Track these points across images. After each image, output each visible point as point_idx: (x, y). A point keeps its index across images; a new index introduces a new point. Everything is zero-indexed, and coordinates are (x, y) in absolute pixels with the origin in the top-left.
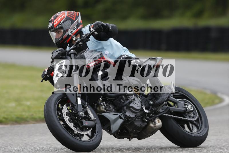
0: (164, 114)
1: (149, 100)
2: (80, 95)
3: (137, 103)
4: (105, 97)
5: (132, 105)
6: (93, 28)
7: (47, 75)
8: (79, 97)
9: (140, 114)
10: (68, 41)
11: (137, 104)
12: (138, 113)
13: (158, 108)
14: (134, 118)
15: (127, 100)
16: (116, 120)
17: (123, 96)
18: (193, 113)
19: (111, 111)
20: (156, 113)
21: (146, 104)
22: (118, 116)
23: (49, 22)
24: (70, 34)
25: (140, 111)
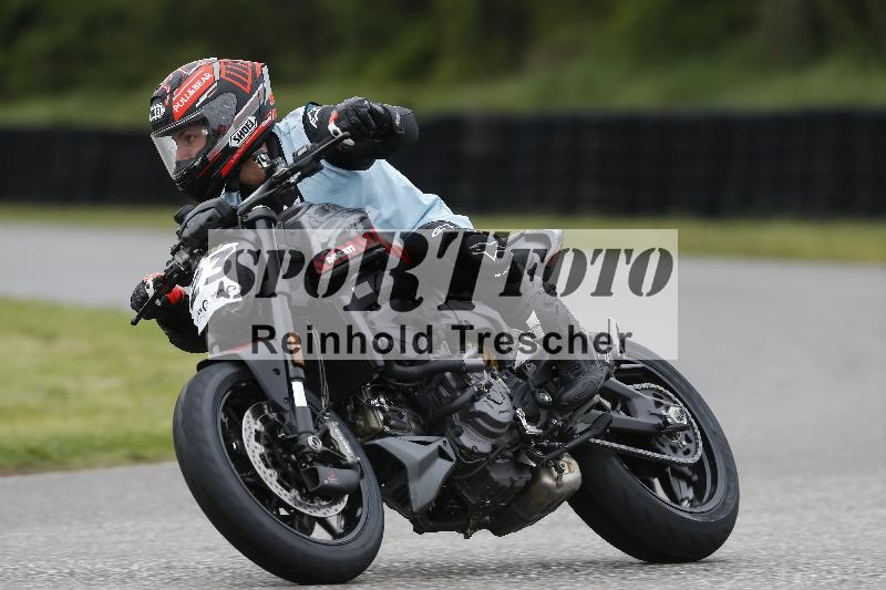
0: (592, 440)
1: (536, 387)
2: (301, 373)
3: (498, 398)
4: (386, 378)
5: (481, 406)
6: (337, 122)
7: (155, 297)
8: (298, 378)
9: (507, 441)
10: (224, 170)
11: (497, 404)
12: (502, 438)
13: (570, 418)
14: (492, 456)
15: (464, 387)
16: (426, 464)
17: (448, 374)
18: (686, 436)
19: (403, 429)
20: (565, 435)
21: (526, 403)
22: (433, 447)
23: (153, 101)
24: (234, 144)
25: (507, 428)
